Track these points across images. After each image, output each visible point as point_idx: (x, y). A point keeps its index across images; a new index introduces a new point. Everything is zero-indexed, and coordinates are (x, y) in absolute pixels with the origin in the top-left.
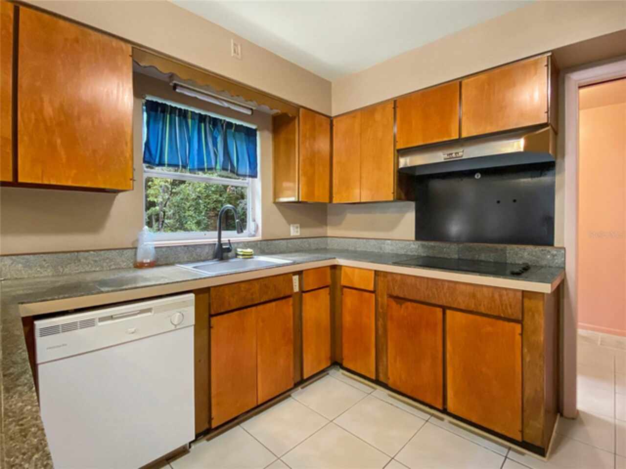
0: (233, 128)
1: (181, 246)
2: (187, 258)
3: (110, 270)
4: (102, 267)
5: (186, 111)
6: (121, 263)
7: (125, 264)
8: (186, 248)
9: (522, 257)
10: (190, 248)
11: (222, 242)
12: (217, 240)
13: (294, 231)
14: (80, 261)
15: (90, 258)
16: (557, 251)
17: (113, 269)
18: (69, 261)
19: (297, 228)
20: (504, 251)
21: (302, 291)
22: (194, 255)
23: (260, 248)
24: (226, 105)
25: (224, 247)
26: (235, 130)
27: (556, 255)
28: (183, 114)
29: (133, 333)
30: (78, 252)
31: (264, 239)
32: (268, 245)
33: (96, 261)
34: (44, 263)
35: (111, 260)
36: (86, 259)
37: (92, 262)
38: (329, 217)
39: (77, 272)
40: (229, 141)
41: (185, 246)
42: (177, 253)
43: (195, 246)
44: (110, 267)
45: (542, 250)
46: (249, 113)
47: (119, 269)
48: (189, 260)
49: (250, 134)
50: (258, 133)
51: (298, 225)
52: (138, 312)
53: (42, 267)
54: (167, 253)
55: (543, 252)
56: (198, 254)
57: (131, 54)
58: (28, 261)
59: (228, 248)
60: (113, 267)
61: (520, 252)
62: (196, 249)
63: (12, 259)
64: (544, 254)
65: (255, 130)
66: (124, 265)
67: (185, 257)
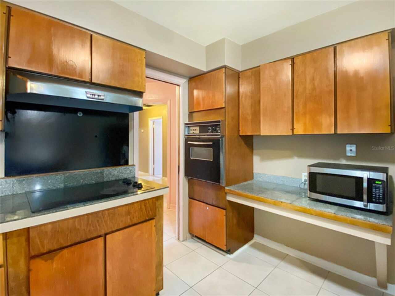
9: (113, 175)
16: (132, 168)
20: (102, 173)
27: (131, 170)
45: (125, 168)
55: (125, 169)
61: (112, 172)
64: (126, 170)
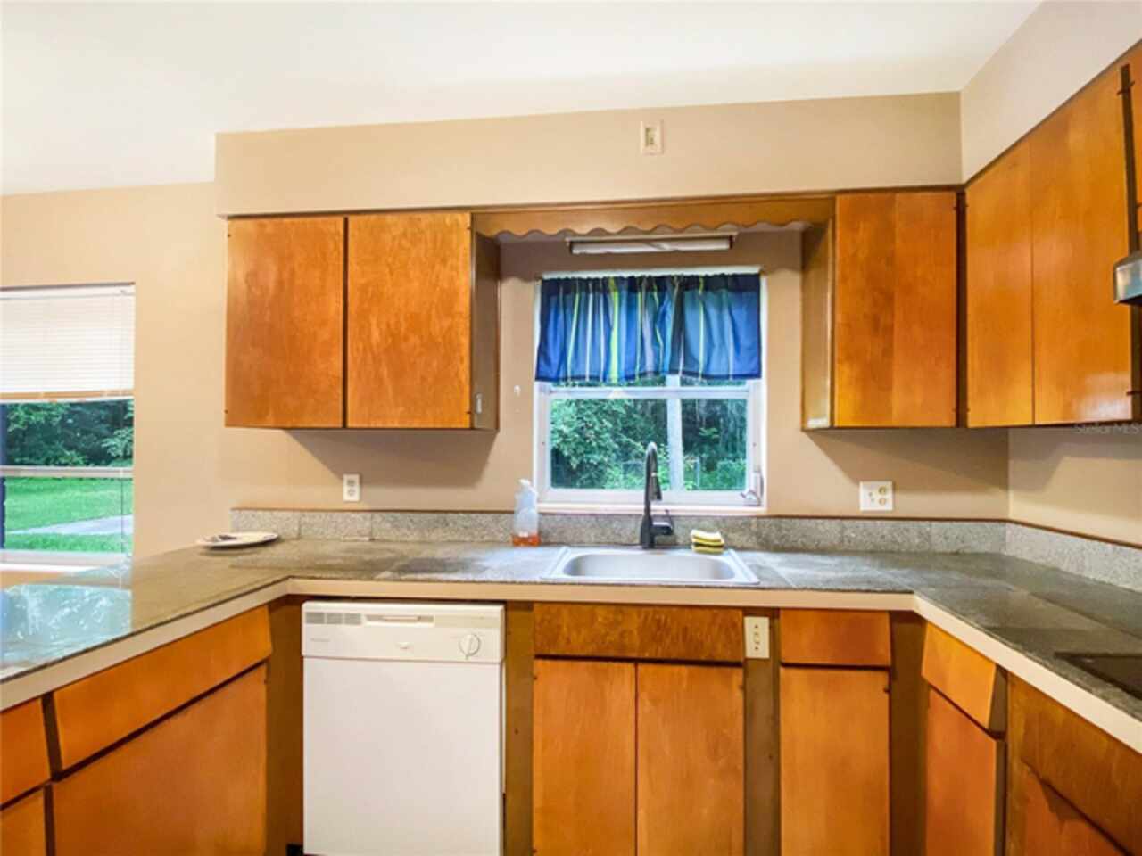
0: (702, 286)
1: (585, 515)
2: (596, 536)
3: (483, 542)
4: (474, 537)
5: (605, 280)
6: (496, 533)
7: (502, 535)
8: (593, 519)
10: (601, 520)
11: (652, 513)
12: (643, 507)
13: (872, 499)
14: (447, 525)
15: (460, 522)
17: (488, 542)
18: (436, 525)
19: (881, 490)
21: (778, 661)
22: (609, 533)
23: (758, 535)
24: (667, 247)
25: (655, 523)
26: (706, 289)
28: (601, 287)
29: (406, 648)
30: (446, 512)
31: (771, 514)
32: (780, 529)
33: (466, 528)
34: (410, 524)
35: (485, 528)
36: (455, 523)
37: (462, 529)
38: (1011, 462)
39: (444, 540)
40: (688, 314)
41: (592, 515)
42: (578, 526)
43: (610, 517)
44: (482, 537)
46: (724, 246)
47: (494, 542)
48: (598, 540)
49: (746, 288)
50: (764, 281)
51: (889, 485)
52: (416, 618)
53: (409, 528)
54: (560, 525)
56: (616, 532)
57: (469, 225)
58: (396, 518)
59: (667, 528)
60: (486, 538)
62: (611, 522)
63: (381, 516)
65: (756, 277)
66: (500, 537)
67: (592, 535)
